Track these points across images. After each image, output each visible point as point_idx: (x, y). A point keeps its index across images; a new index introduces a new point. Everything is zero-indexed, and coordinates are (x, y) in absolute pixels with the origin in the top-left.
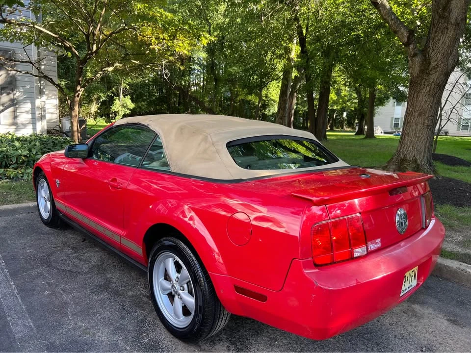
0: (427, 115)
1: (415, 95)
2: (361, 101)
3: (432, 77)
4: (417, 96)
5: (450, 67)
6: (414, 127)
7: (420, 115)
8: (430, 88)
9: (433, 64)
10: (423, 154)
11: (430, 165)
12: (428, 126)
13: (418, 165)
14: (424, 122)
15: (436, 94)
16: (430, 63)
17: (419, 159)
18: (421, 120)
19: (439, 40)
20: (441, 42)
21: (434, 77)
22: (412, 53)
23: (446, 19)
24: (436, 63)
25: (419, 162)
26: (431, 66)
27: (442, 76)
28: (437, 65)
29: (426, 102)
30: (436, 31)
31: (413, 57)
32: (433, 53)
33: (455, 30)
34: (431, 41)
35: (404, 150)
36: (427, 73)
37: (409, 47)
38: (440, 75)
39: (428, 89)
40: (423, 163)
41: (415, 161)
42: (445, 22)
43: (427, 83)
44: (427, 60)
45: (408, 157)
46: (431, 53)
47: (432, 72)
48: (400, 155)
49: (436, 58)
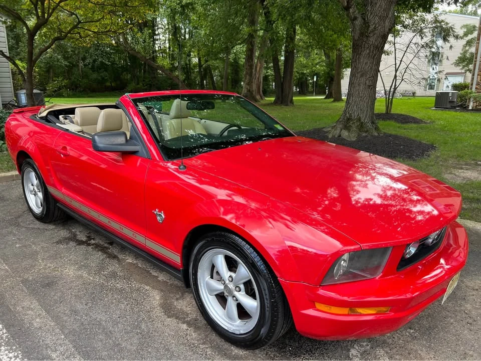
0: (368, 76)
1: (358, 57)
2: (330, 64)
3: (371, 39)
4: (359, 57)
5: (387, 30)
6: (357, 88)
7: (362, 76)
8: (370, 50)
9: (372, 27)
10: (365, 112)
11: (373, 123)
12: (369, 86)
13: (362, 123)
15: (375, 55)
16: (369, 26)
17: (363, 117)
18: (363, 80)
19: (376, 4)
20: (378, 5)
21: (372, 40)
22: (353, 16)
24: (374, 26)
25: (362, 120)
26: (370, 29)
28: (375, 28)
29: (366, 63)
31: (354, 20)
32: (371, 17)
34: (369, 5)
35: (350, 109)
36: (366, 36)
37: (349, 10)
38: (378, 37)
39: (368, 51)
40: (366, 121)
41: (359, 119)
43: (367, 46)
44: (366, 23)
45: (353, 116)
46: (370, 17)
47: (371, 35)
48: (346, 115)
49: (374, 21)
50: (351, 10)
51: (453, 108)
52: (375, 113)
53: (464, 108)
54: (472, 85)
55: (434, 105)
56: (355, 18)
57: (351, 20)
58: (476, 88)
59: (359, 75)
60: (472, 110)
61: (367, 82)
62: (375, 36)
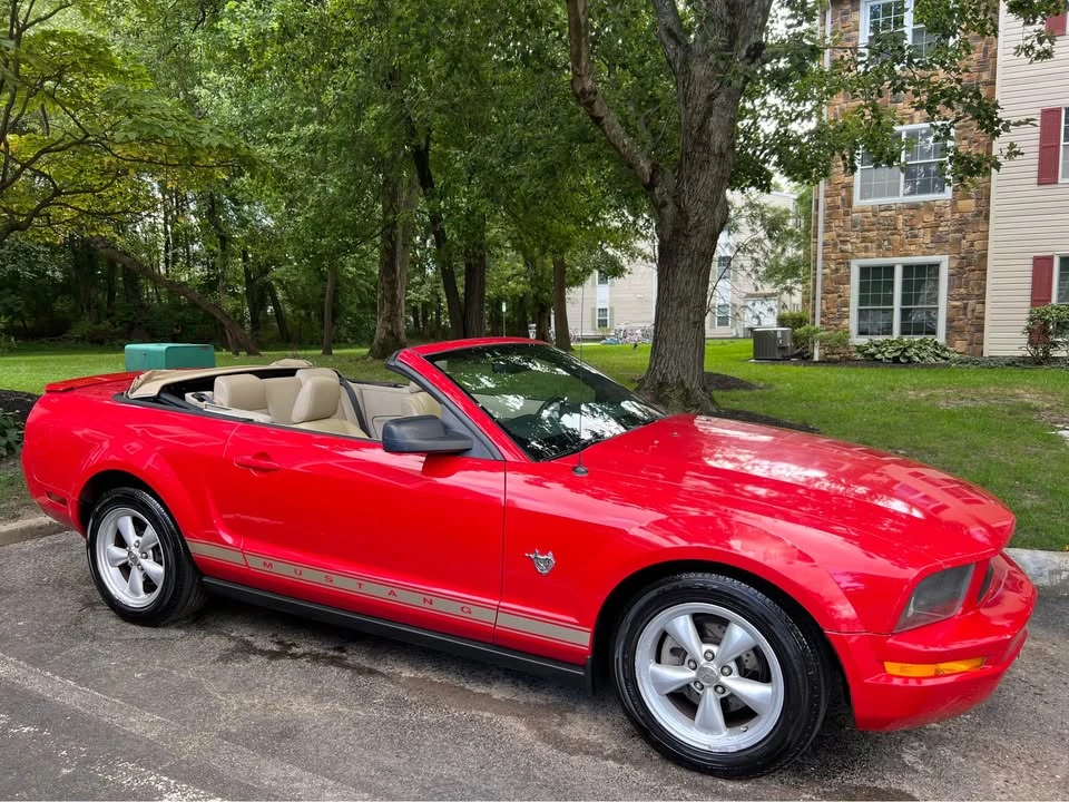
0: (692, 305)
3: (693, 240)
4: (673, 272)
6: (674, 327)
7: (680, 305)
8: (692, 259)
9: (693, 220)
10: (691, 371)
11: (704, 389)
12: (695, 323)
13: (687, 390)
14: (688, 318)
15: (701, 270)
16: (687, 219)
17: (688, 380)
18: (683, 312)
19: (698, 180)
20: (701, 184)
21: (695, 242)
22: (660, 201)
23: (707, 146)
24: (696, 218)
25: (687, 386)
26: (691, 223)
27: (708, 240)
28: (698, 221)
30: (691, 165)
32: (691, 202)
33: (720, 164)
35: (662, 366)
36: (684, 235)
37: (654, 190)
38: (704, 238)
39: (689, 261)
40: (694, 386)
41: (682, 384)
42: (704, 151)
43: (686, 252)
44: (682, 213)
45: (670, 378)
46: (687, 202)
47: (693, 233)
48: (655, 375)
49: (696, 210)
50: (657, 191)
51: (786, 359)
52: (706, 370)
53: (805, 358)
54: (814, 316)
55: (751, 354)
56: (664, 204)
57: (656, 206)
58: (822, 323)
59: (675, 304)
60: (821, 362)
61: (691, 316)
62: (700, 236)
